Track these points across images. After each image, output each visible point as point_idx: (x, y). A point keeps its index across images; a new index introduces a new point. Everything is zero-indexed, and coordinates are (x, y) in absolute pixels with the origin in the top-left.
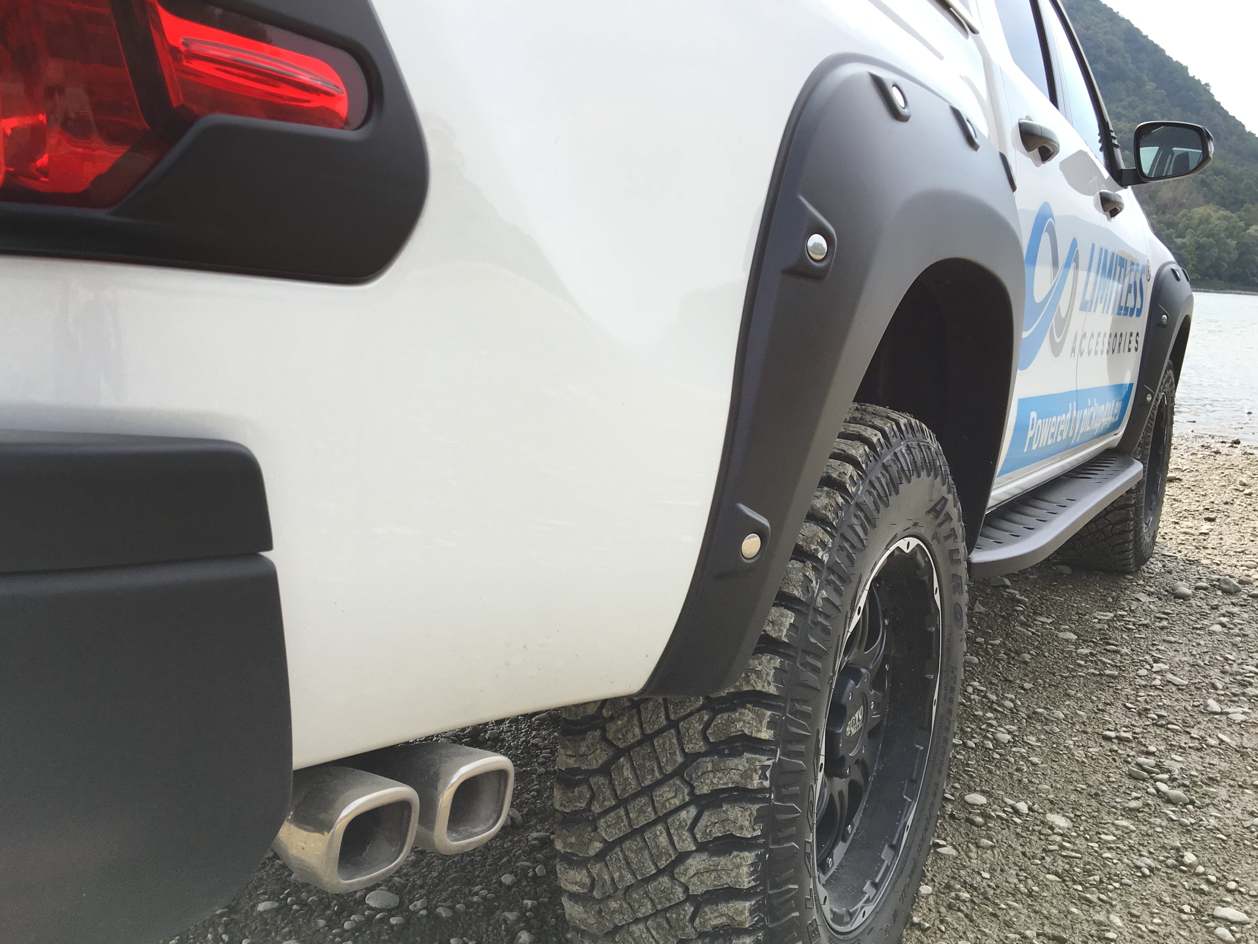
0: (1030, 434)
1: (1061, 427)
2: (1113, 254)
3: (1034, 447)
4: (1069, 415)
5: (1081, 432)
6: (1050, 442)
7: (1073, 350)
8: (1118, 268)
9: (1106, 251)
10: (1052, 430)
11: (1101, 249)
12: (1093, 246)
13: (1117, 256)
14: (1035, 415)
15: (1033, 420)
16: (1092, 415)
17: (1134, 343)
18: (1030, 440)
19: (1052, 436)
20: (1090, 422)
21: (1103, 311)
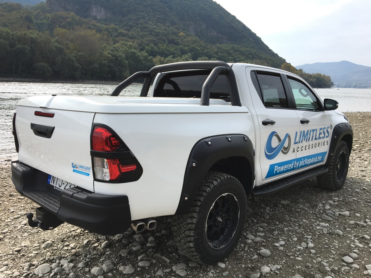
0: (275, 170)
1: (289, 167)
2: (308, 131)
3: (278, 172)
4: (293, 164)
5: (300, 165)
6: (285, 170)
7: (294, 151)
8: (312, 133)
9: (304, 132)
10: (285, 168)
11: (301, 132)
12: (297, 133)
13: (310, 130)
14: (277, 166)
15: (276, 168)
16: (305, 162)
17: (326, 143)
18: (276, 171)
19: (286, 169)
20: (304, 163)
21: (306, 141)
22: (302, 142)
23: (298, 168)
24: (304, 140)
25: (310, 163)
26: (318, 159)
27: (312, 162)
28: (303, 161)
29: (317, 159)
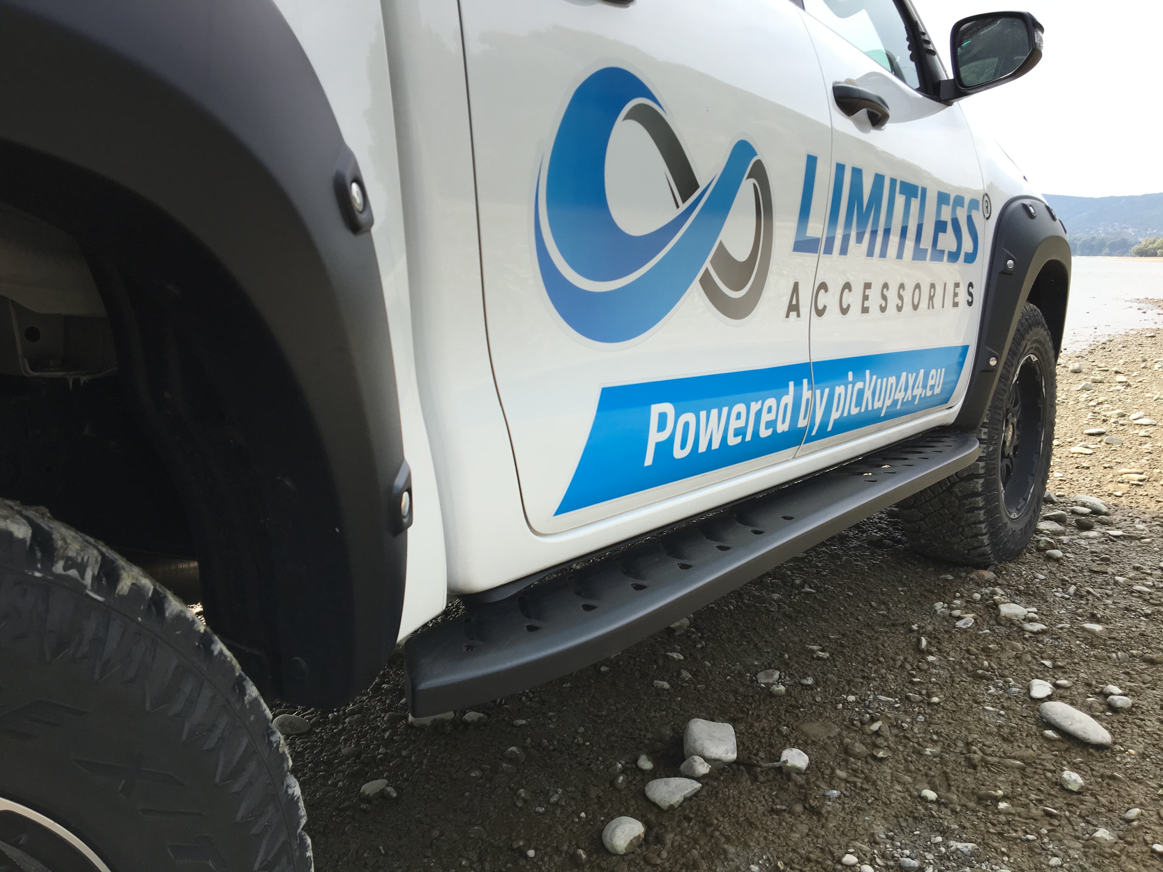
0: (655, 437)
1: (766, 418)
2: (879, 179)
3: (679, 453)
4: (788, 399)
5: (835, 415)
6: (733, 441)
7: (793, 308)
8: (900, 200)
9: (857, 172)
10: (735, 424)
11: (840, 168)
12: (812, 161)
13: (893, 181)
14: (668, 408)
15: (663, 417)
16: (861, 393)
17: (963, 297)
18: (658, 445)
19: (740, 432)
20: (859, 404)
21: (870, 253)
22: (844, 251)
23: (823, 433)
24: (859, 239)
25: (888, 403)
26: (931, 382)
27: (900, 396)
28: (854, 383)
29: (924, 387)
